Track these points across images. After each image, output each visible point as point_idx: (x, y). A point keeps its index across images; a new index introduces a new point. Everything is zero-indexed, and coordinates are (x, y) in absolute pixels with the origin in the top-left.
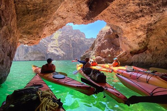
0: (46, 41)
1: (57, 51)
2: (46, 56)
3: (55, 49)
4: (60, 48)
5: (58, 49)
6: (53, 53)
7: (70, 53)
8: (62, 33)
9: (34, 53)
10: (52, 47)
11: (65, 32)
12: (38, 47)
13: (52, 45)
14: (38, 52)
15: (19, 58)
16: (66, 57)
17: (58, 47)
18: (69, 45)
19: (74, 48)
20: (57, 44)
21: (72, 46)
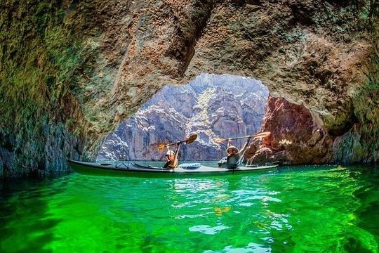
0: (182, 116)
1: (207, 138)
3: (202, 131)
4: (212, 128)
5: (208, 131)
6: (197, 142)
8: (217, 92)
10: (195, 128)
11: (225, 87)
12: (167, 131)
13: (195, 124)
17: (209, 127)
18: (234, 119)
19: (250, 126)
20: (207, 121)
21: (242, 121)
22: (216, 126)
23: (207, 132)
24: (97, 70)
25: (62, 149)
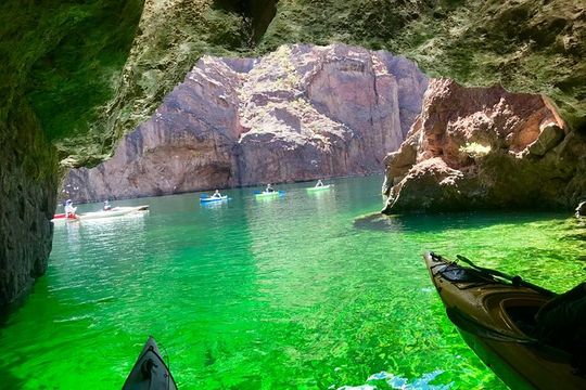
1: (293, 121)
2: (233, 161)
3: (280, 106)
4: (306, 95)
5: (295, 104)
6: (270, 136)
7: (377, 125)
9: (169, 148)
10: (260, 99)
12: (186, 112)
13: (261, 88)
14: (189, 139)
15: (107, 185)
16: (354, 150)
17: (297, 93)
18: (362, 68)
19: (407, 81)
20: (290, 76)
21: (385, 72)
22: (314, 89)
23: (292, 107)
24: (86, 57)
25: (22, 217)
